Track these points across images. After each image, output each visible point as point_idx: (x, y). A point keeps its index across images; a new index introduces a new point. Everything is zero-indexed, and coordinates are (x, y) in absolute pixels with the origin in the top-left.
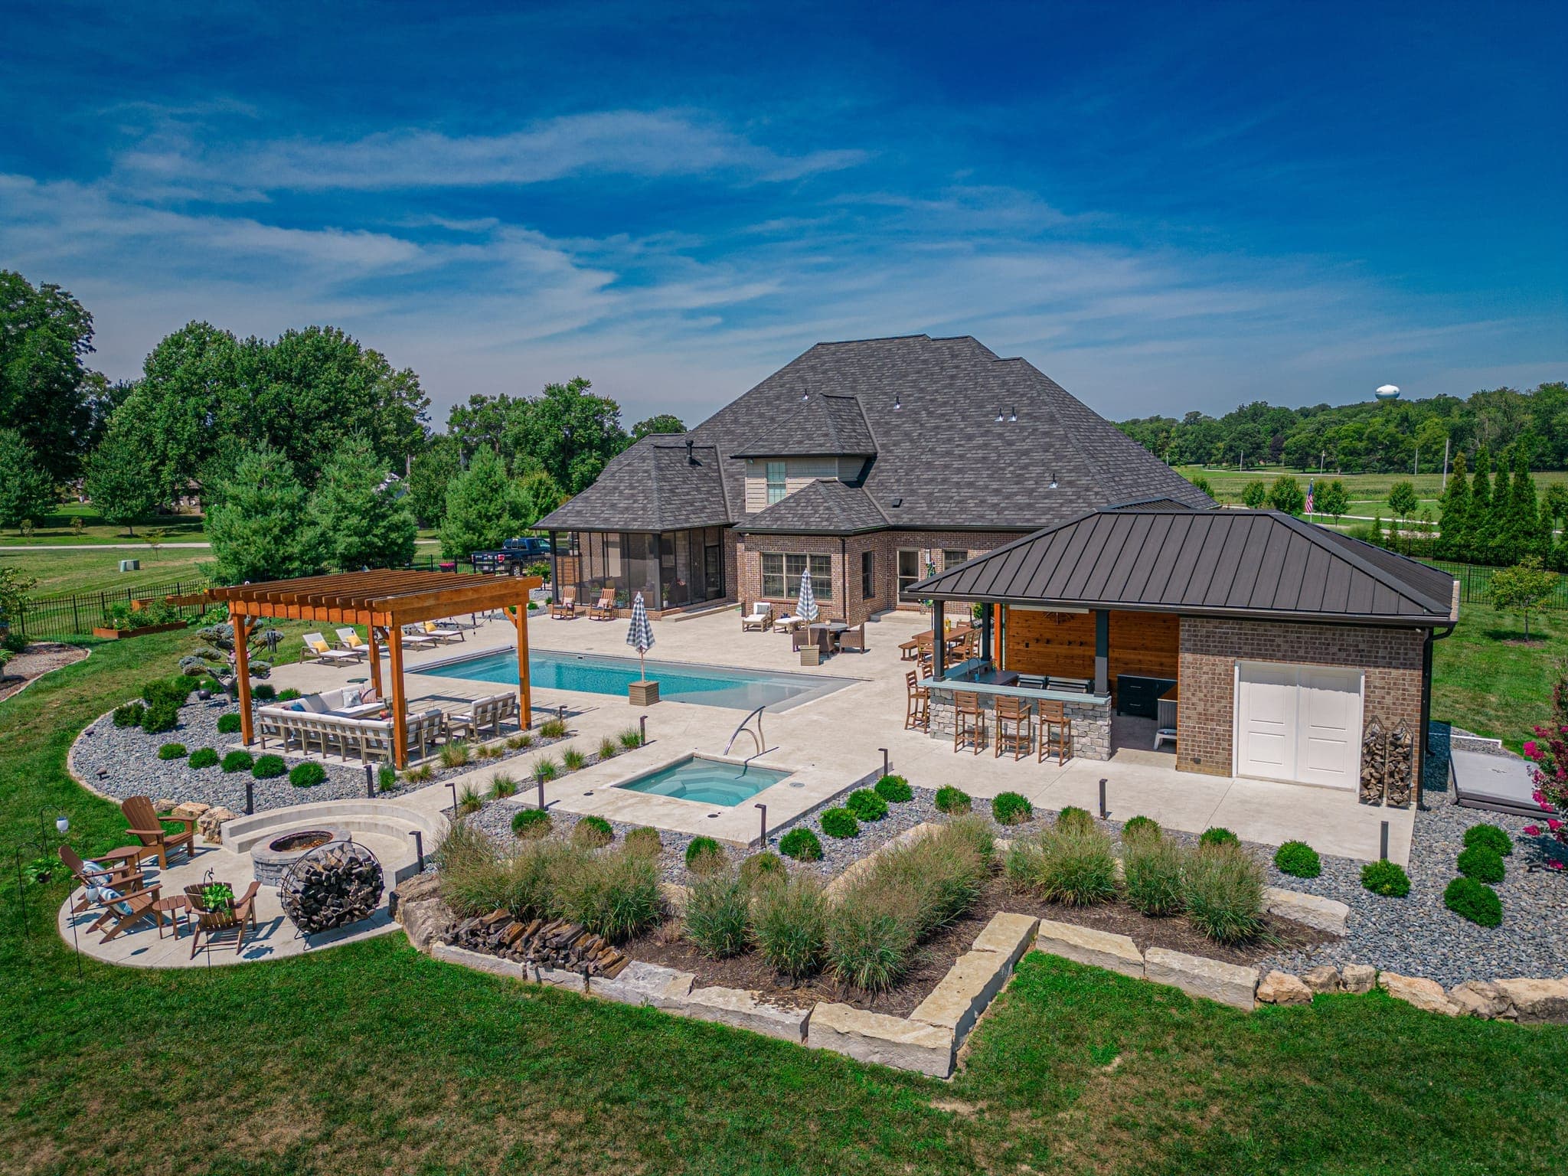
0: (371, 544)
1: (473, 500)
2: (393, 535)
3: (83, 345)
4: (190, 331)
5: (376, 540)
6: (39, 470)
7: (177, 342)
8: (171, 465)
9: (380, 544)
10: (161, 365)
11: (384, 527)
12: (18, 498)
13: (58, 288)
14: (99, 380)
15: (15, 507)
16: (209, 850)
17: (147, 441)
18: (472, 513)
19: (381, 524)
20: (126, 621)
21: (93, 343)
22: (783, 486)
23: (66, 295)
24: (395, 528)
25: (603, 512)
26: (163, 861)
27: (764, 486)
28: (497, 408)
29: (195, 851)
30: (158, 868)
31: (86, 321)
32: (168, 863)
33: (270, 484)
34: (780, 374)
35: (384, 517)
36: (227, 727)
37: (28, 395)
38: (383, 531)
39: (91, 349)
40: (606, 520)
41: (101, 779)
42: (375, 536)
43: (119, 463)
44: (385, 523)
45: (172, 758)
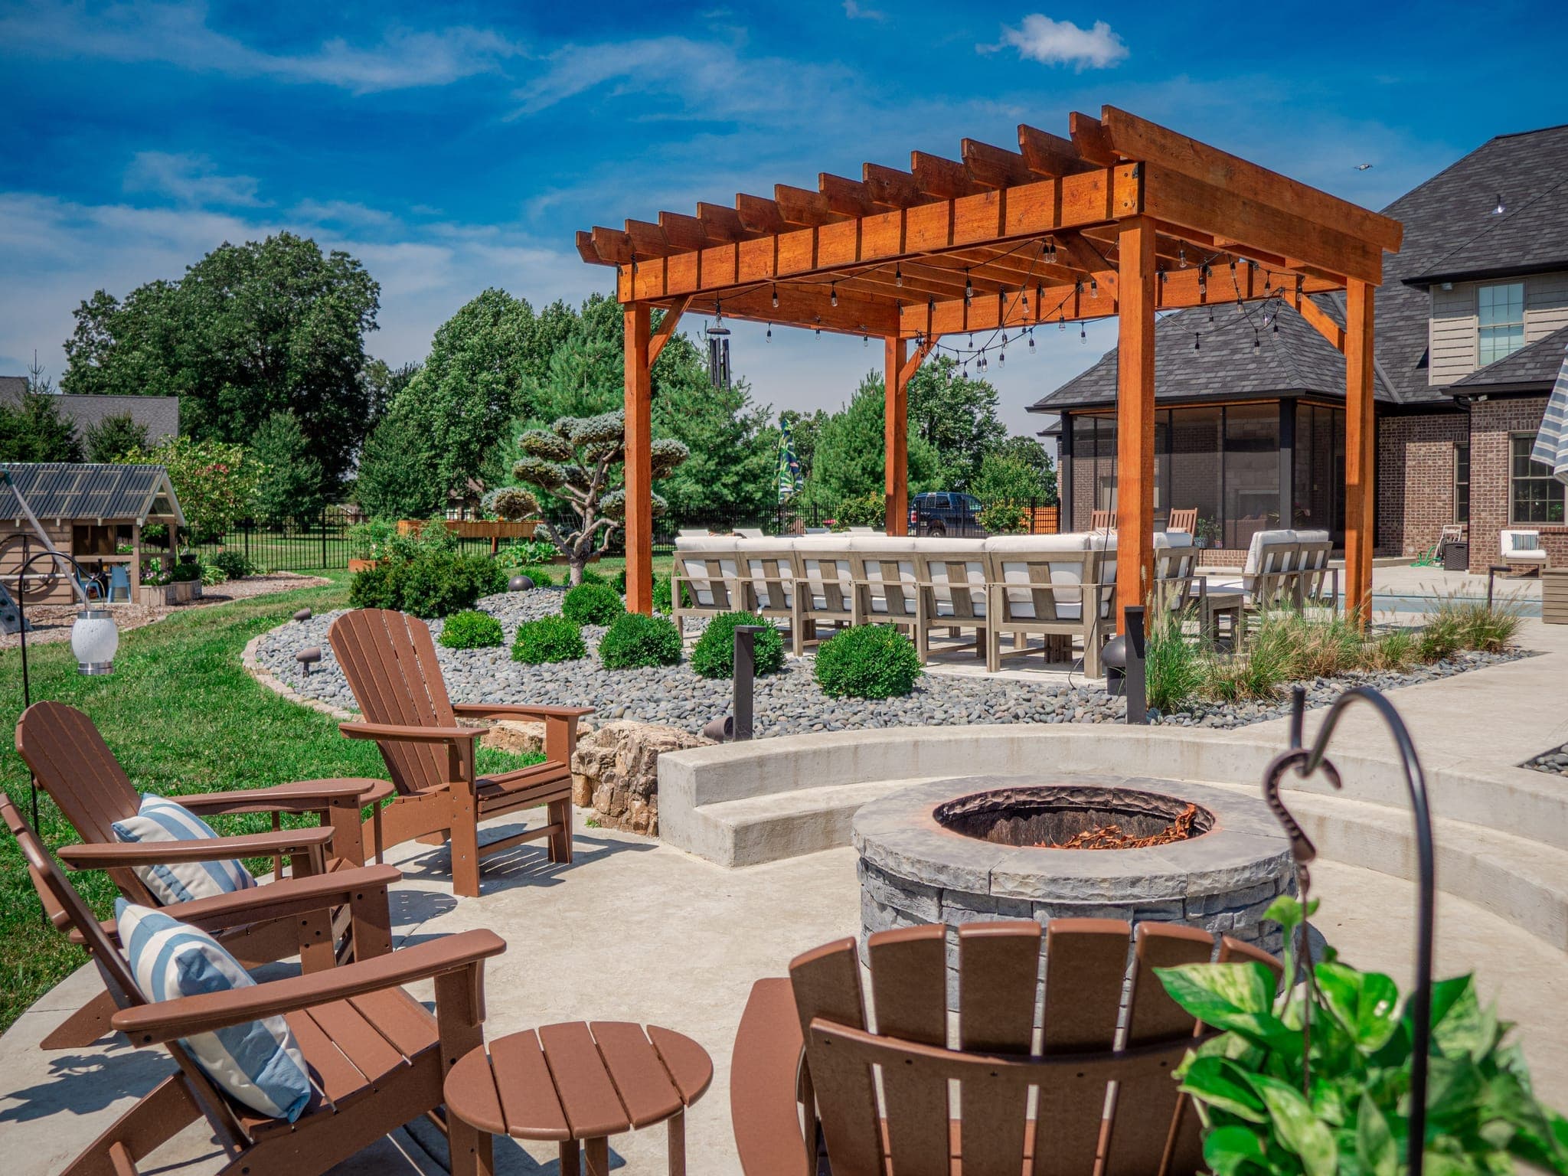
0: (717, 497)
1: (855, 450)
2: (750, 487)
3: (368, 322)
4: (484, 299)
5: (725, 491)
6: (309, 462)
7: (471, 313)
8: (450, 456)
9: (731, 498)
10: (450, 341)
11: (737, 474)
12: (285, 492)
13: (348, 256)
14: (380, 369)
15: (281, 503)
16: (616, 847)
17: (425, 428)
18: (855, 468)
19: (733, 469)
20: (388, 547)
21: (378, 319)
22: (1520, 330)
23: (355, 264)
24: (751, 476)
25: (1170, 373)
26: (466, 860)
27: (1474, 332)
28: (811, 428)
29: (577, 847)
30: (446, 887)
31: (373, 293)
32: (483, 875)
33: (594, 384)
34: (1433, 185)
35: (737, 460)
36: (583, 611)
37: (306, 375)
38: (736, 479)
39: (375, 326)
40: (1179, 384)
41: (307, 673)
42: (725, 485)
43: (395, 452)
44: (739, 468)
45: (470, 643)
